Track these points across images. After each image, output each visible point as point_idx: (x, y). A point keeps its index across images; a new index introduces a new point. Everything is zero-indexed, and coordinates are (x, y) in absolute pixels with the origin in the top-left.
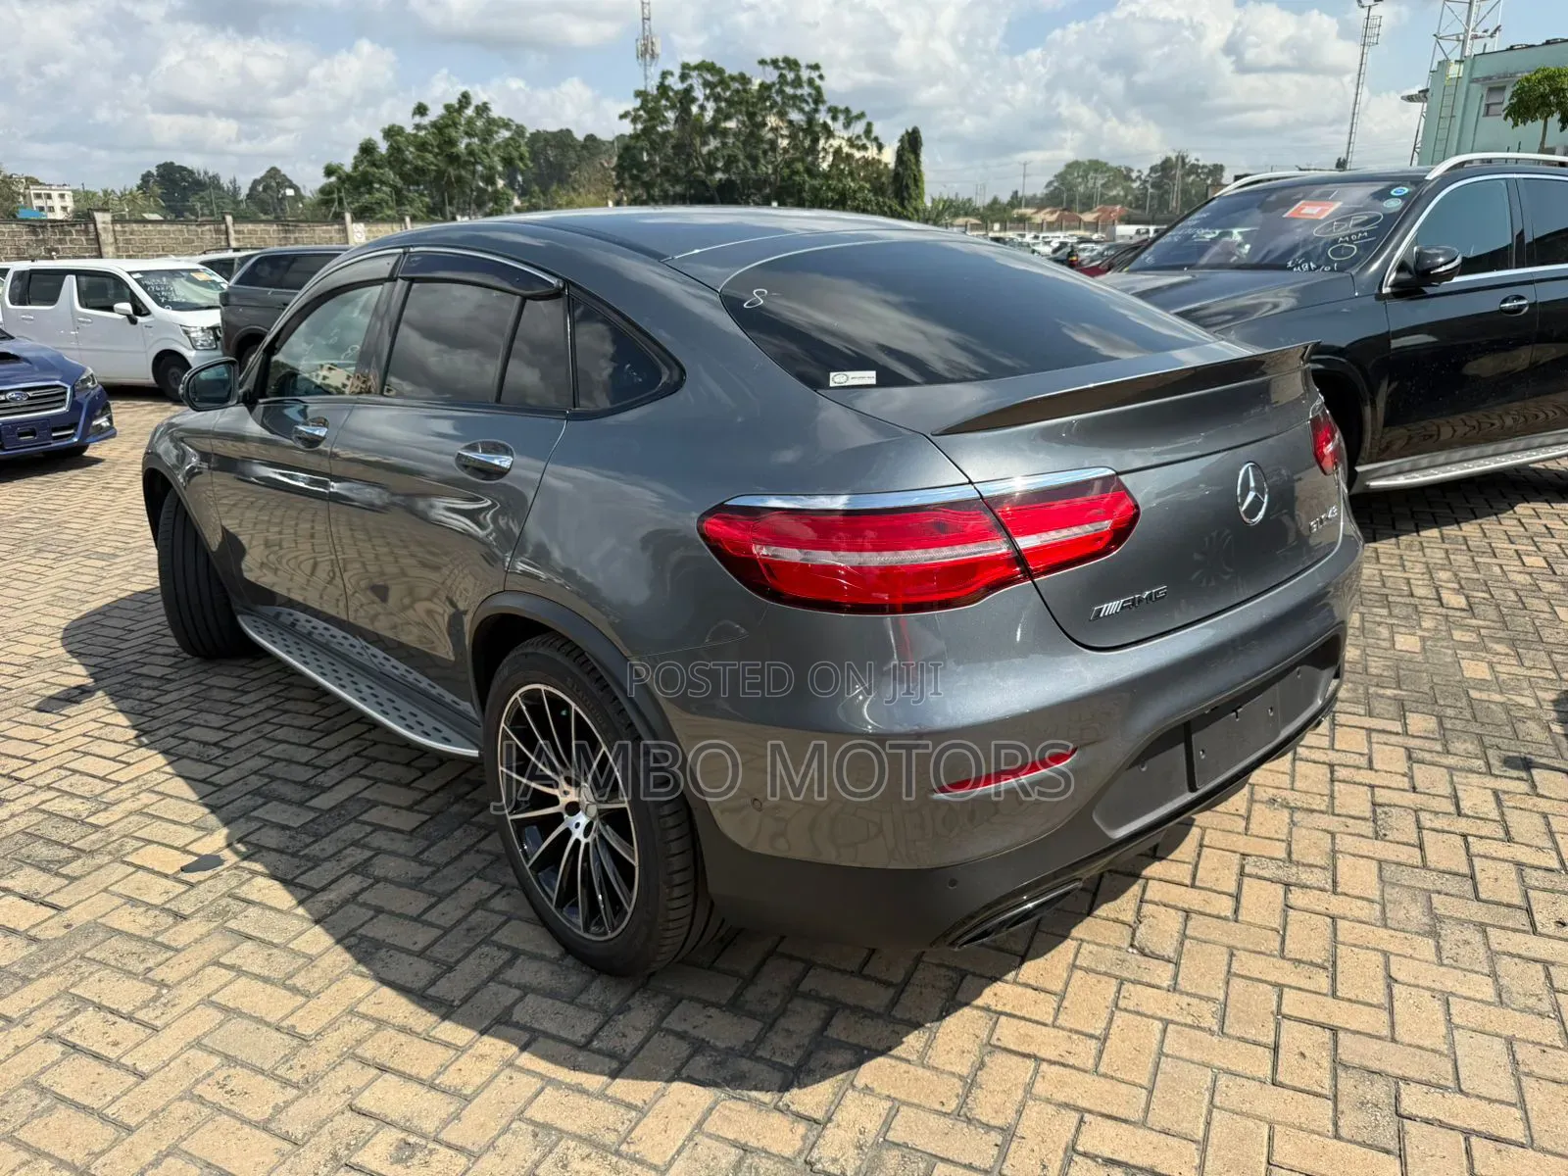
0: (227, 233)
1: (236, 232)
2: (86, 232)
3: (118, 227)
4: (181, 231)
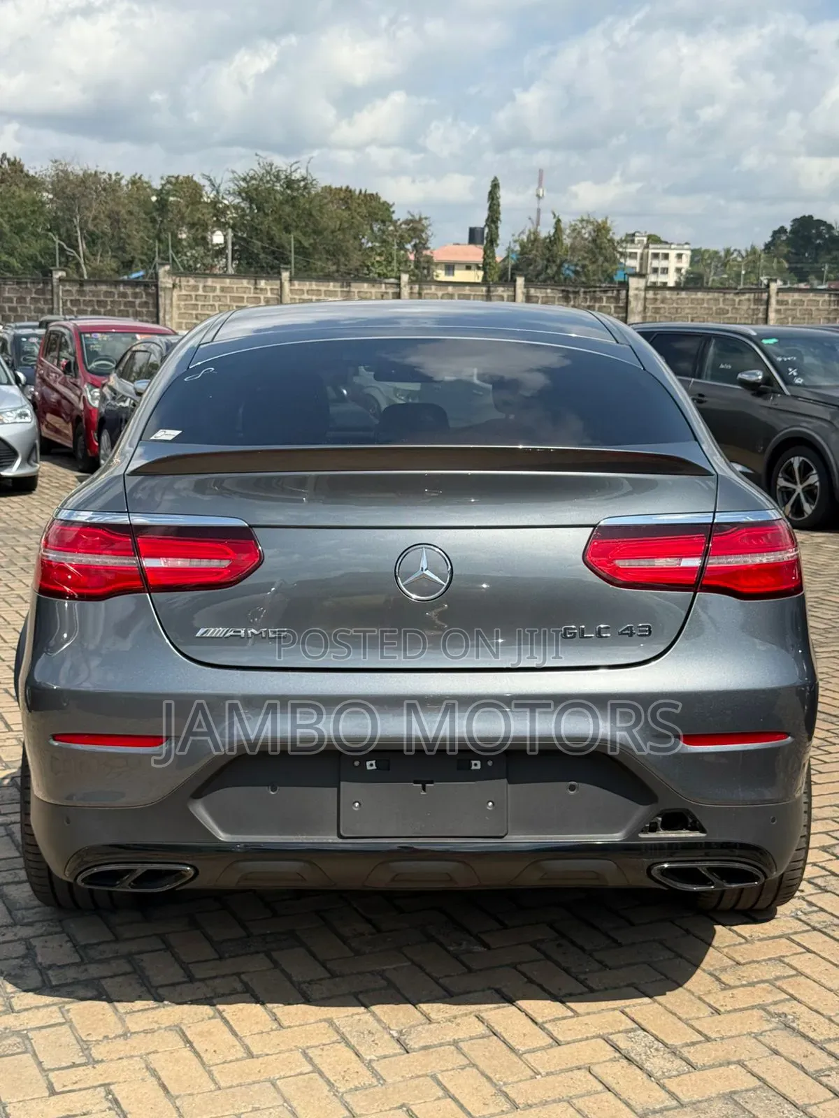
0: (768, 302)
1: (779, 302)
2: (617, 299)
3: (650, 294)
4: (717, 300)
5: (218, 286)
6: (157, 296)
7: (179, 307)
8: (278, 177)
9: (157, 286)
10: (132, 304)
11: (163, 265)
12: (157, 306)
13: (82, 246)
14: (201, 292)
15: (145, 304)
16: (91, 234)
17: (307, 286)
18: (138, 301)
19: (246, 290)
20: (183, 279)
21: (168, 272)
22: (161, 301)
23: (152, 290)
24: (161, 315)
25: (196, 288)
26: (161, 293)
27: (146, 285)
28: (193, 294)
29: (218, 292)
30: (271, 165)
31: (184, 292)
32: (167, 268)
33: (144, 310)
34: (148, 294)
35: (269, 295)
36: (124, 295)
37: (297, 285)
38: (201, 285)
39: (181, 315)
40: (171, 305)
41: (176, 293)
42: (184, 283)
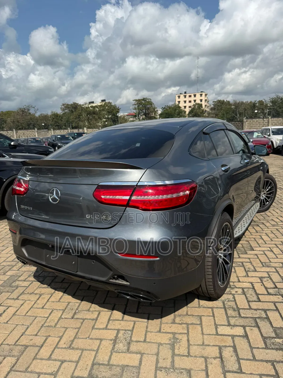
5: (255, 121)
6: (243, 123)
7: (247, 125)
8: (279, 98)
9: (243, 121)
10: (238, 125)
11: (244, 117)
12: (243, 125)
13: (238, 115)
14: (252, 122)
15: (241, 125)
16: (240, 113)
17: (275, 119)
18: (239, 125)
19: (261, 121)
20: (248, 120)
21: (245, 119)
22: (244, 124)
23: (242, 122)
24: (244, 127)
25: (251, 121)
26: (244, 123)
27: (241, 121)
28: (250, 122)
29: (255, 122)
30: (278, 96)
31: (248, 122)
32: (245, 118)
33: (240, 126)
34: (241, 123)
35: (266, 121)
36: (237, 124)
37: (272, 119)
38: (252, 121)
39: (247, 127)
40: (246, 125)
41: (247, 123)
42: (248, 121)
